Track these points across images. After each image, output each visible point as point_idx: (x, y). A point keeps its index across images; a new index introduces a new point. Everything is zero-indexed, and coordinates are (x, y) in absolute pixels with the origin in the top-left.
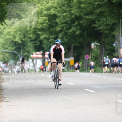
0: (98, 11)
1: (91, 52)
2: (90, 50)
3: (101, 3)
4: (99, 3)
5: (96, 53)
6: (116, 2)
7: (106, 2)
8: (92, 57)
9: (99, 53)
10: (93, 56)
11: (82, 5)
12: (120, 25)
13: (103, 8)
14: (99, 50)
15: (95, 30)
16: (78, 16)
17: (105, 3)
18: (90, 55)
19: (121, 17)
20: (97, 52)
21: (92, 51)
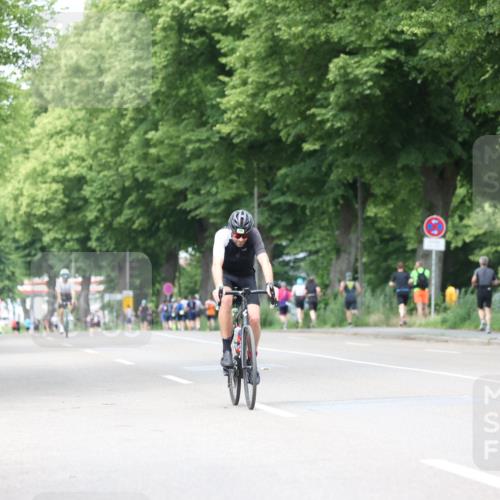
0: (194, 166)
1: (177, 274)
2: (175, 272)
3: (203, 146)
4: (197, 145)
5: (192, 277)
6: (241, 142)
7: (215, 143)
8: (182, 290)
9: (198, 278)
10: (183, 285)
11: (153, 151)
12: (253, 201)
13: (207, 159)
14: (199, 271)
15: (189, 217)
16: (141, 179)
17: (212, 145)
18: (177, 284)
19: (256, 179)
20: (196, 275)
21: (180, 272)
